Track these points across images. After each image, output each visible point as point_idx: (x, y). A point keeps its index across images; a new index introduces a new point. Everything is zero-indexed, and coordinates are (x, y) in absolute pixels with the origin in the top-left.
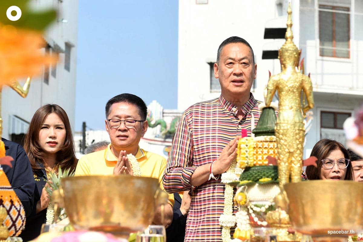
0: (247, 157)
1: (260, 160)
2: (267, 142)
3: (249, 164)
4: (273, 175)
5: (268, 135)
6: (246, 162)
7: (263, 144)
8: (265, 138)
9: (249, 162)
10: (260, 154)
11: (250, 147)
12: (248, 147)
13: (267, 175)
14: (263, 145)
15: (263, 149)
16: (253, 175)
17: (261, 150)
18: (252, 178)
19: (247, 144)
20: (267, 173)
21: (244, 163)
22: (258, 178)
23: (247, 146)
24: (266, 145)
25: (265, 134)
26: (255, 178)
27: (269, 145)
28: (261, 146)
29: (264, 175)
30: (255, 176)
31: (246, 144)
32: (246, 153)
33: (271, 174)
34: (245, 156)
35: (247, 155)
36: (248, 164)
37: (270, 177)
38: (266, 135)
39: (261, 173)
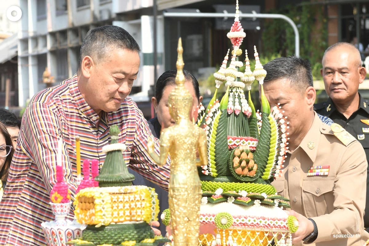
0: (104, 215)
1: (116, 217)
2: (121, 194)
3: (106, 223)
4: (137, 236)
5: (121, 186)
6: (102, 220)
7: (118, 197)
8: (119, 190)
9: (106, 221)
10: (115, 210)
11: (106, 203)
12: (105, 202)
13: (130, 237)
14: (118, 199)
15: (118, 204)
16: (112, 237)
17: (116, 205)
18: (112, 240)
19: (104, 199)
20: (130, 235)
21: (100, 222)
22: (120, 240)
23: (103, 201)
24: (121, 197)
25: (117, 185)
26: (115, 240)
27: (124, 199)
28: (116, 200)
29: (127, 237)
30: (116, 238)
31: (102, 199)
32: (102, 210)
33: (134, 236)
34: (102, 214)
35: (104, 212)
36: (104, 223)
37: (134, 239)
38: (119, 186)
39: (122, 234)
